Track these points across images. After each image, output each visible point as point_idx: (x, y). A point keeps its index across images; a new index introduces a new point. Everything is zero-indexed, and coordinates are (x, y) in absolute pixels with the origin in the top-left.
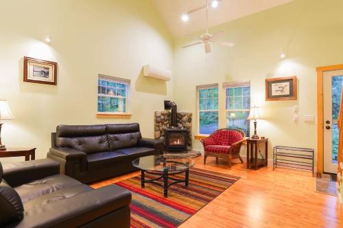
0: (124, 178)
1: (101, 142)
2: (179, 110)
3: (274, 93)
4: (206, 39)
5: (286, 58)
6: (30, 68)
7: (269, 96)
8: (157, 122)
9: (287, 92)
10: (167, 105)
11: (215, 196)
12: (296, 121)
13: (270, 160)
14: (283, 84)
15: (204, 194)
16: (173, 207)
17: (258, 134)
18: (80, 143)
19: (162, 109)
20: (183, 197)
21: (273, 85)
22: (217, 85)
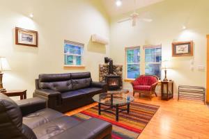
0: (85, 108)
1: (68, 85)
2: (115, 64)
3: (177, 52)
4: (134, 17)
5: (186, 29)
6: (20, 35)
7: (174, 54)
8: (100, 71)
9: (186, 51)
10: (107, 60)
11: (149, 120)
12: (193, 69)
13: (175, 94)
14: (184, 46)
15: (142, 118)
16: (125, 128)
17: (167, 78)
18: (55, 86)
19: (103, 63)
20: (128, 121)
21: (177, 47)
22: (139, 47)
